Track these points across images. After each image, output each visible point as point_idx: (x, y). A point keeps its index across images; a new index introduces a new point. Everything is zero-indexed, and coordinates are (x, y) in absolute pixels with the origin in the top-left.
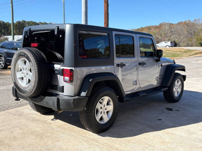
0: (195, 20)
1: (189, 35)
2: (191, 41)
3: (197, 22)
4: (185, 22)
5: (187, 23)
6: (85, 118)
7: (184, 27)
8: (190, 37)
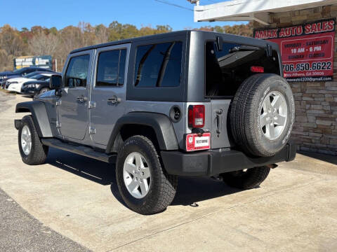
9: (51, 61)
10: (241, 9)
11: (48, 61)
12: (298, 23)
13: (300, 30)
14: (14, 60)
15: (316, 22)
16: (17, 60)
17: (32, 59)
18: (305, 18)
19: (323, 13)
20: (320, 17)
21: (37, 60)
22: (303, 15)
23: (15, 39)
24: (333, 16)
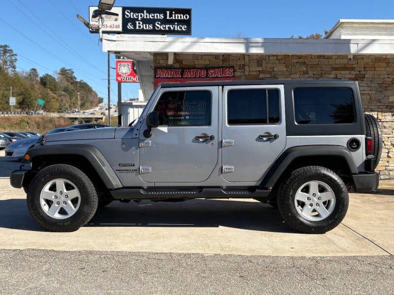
10: (166, 47)
12: (201, 66)
13: (203, 73)
15: (219, 68)
18: (208, 62)
19: (223, 61)
20: (221, 64)
22: (205, 60)
24: (232, 64)
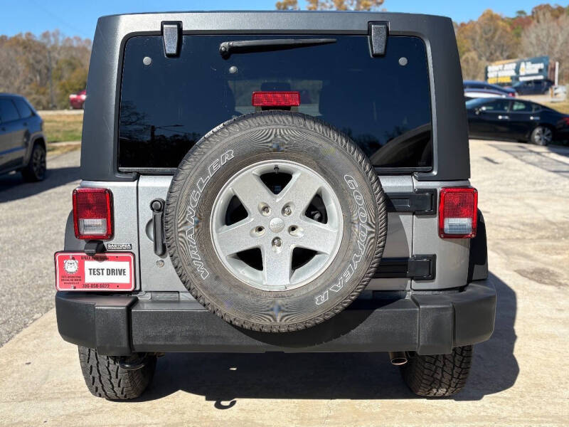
0: (45, 35)
1: (35, 76)
2: (44, 94)
3: (52, 39)
4: (15, 38)
5: (24, 42)
6: (458, 357)
7: (16, 51)
8: (36, 81)
9: (546, 67)
11: (541, 66)
14: (486, 69)
16: (490, 69)
17: (514, 66)
21: (523, 65)
23: (498, 33)
